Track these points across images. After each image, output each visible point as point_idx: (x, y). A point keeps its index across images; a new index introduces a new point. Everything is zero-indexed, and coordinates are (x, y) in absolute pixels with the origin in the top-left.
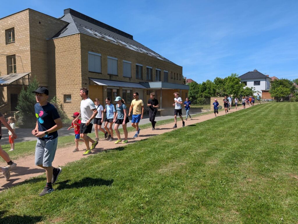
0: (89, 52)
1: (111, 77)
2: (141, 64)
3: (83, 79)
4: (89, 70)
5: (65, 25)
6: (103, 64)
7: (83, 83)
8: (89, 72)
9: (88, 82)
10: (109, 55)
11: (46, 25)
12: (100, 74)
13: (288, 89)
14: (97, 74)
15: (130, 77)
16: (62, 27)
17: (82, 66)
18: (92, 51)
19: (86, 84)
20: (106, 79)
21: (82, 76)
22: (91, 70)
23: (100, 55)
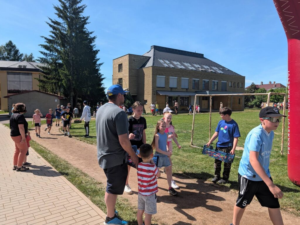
0: (157, 76)
1: (172, 89)
2: (198, 78)
3: (152, 92)
4: (157, 86)
5: (148, 58)
6: (167, 82)
7: (152, 94)
8: (157, 87)
9: (156, 93)
10: (171, 76)
11: (137, 61)
12: (164, 88)
14: (162, 88)
15: (188, 88)
16: (146, 60)
17: (152, 85)
18: (159, 75)
19: (154, 94)
20: (168, 90)
21: (152, 90)
22: (158, 86)
23: (165, 77)
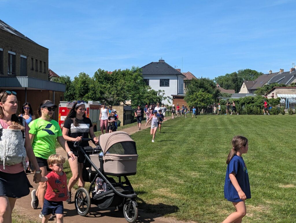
13: (210, 96)
